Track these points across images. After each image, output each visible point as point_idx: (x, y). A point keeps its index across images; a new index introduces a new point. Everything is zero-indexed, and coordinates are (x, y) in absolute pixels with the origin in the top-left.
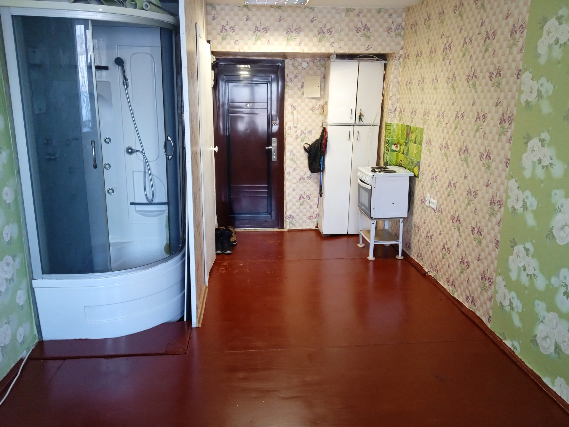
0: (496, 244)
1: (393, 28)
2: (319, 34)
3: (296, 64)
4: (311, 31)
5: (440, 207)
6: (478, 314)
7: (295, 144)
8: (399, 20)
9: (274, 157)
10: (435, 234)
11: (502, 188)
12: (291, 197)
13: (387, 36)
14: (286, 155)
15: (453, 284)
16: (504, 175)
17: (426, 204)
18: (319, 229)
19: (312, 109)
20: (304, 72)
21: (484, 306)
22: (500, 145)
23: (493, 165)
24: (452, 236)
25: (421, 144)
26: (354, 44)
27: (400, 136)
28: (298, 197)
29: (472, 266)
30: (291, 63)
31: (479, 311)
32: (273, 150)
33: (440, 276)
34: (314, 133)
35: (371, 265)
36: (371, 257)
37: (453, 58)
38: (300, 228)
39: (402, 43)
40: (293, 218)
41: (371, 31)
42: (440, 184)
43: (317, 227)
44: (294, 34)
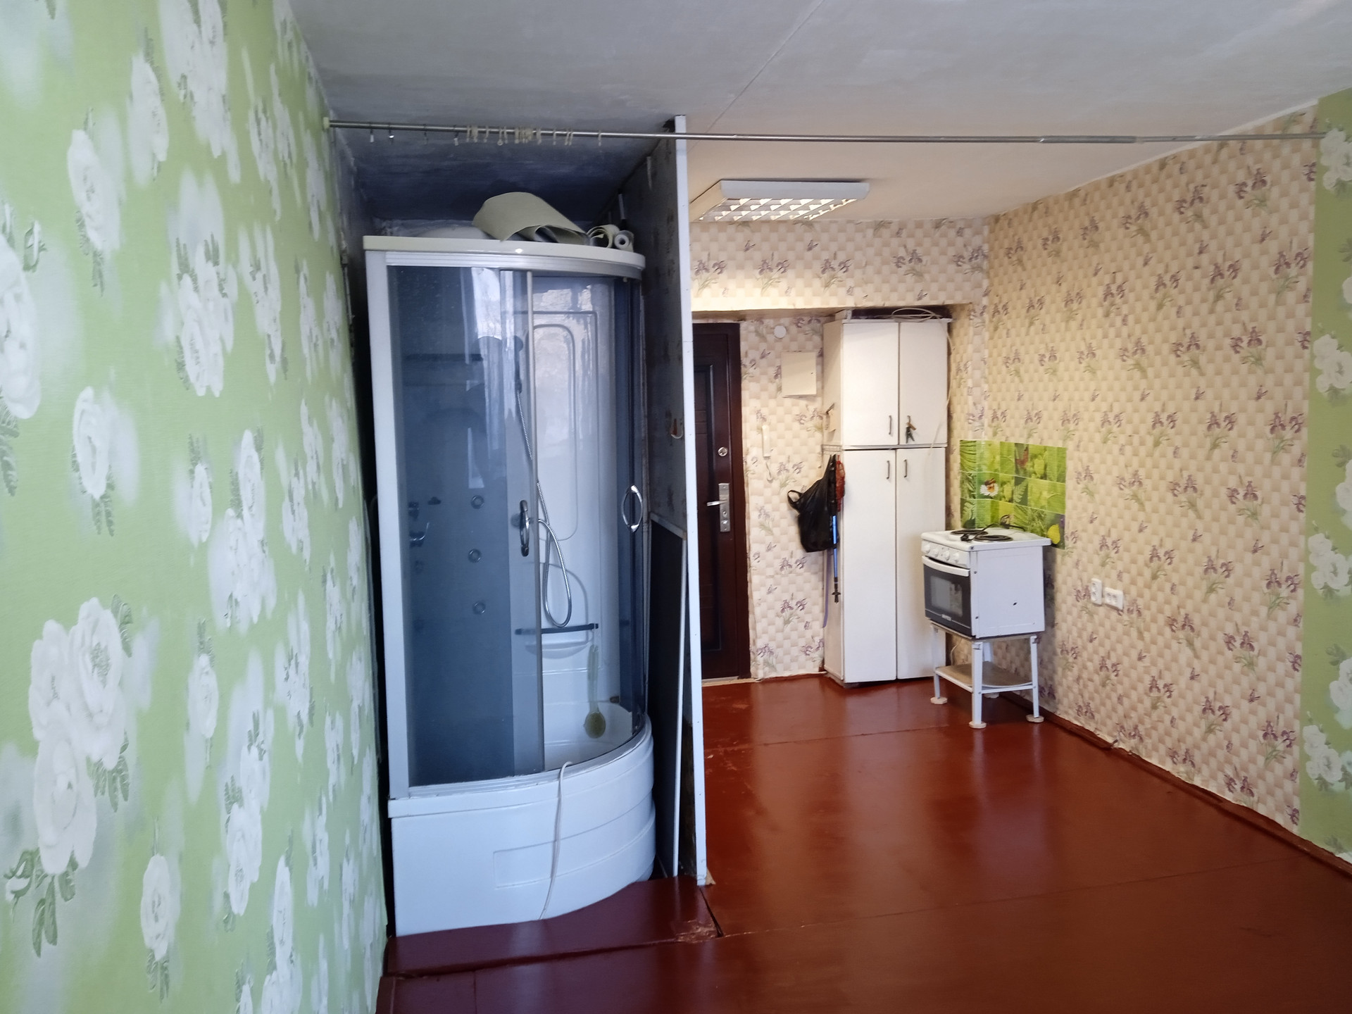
0: (1294, 663)
1: (967, 255)
2: (823, 272)
3: (763, 329)
4: (808, 266)
5: (1134, 602)
6: (1262, 810)
7: (768, 492)
8: (977, 241)
9: (725, 523)
10: (1126, 661)
11: (1294, 554)
12: (764, 606)
13: (957, 272)
14: (749, 518)
15: (1188, 758)
16: (1294, 527)
17: (1093, 599)
18: (828, 673)
19: (800, 419)
20: (779, 346)
21: (1279, 792)
22: (1277, 472)
23: (1266, 511)
24: (1175, 659)
25: (1062, 478)
26: (894, 290)
27: (997, 466)
28: (779, 606)
29: (1235, 715)
30: (752, 328)
31: (1265, 803)
32: (721, 508)
33: (1150, 747)
34: (805, 467)
35: (978, 741)
36: (977, 722)
37: (1132, 311)
38: (786, 674)
39: (985, 283)
40: (771, 653)
41: (924, 263)
42: (1126, 557)
43: (822, 669)
44: (775, 274)
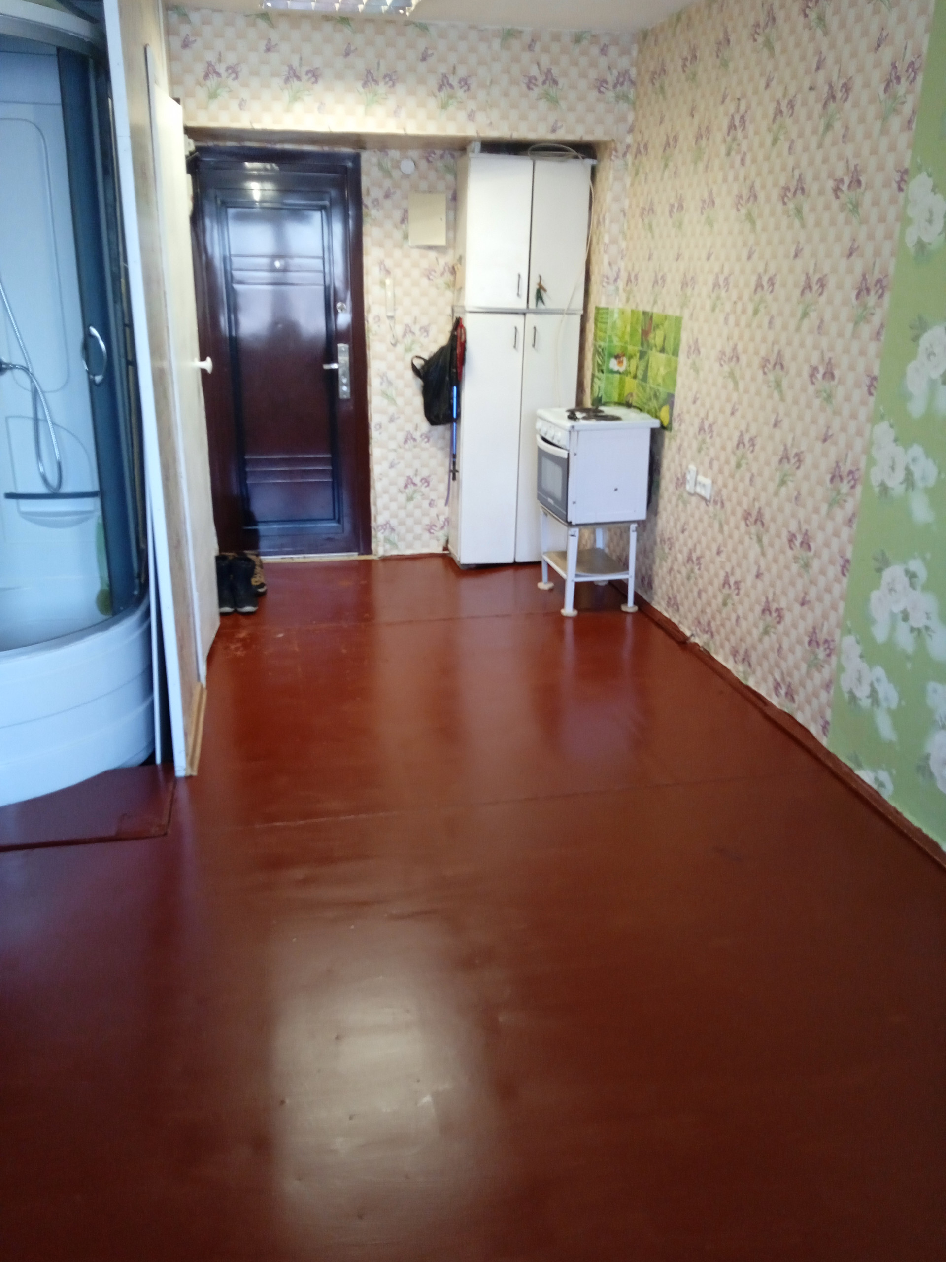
0: (844, 567)
1: (611, 79)
2: (440, 89)
3: (388, 164)
4: (422, 81)
5: (719, 492)
6: (800, 718)
7: (391, 357)
8: (624, 63)
9: (345, 390)
10: (708, 554)
11: (859, 444)
12: (385, 481)
13: (598, 100)
14: (370, 385)
15: (746, 659)
16: (863, 413)
17: (688, 487)
18: (450, 553)
19: (428, 274)
20: (406, 184)
21: (815, 702)
22: (855, 347)
23: (840, 393)
24: (745, 556)
25: (675, 353)
26: (523, 117)
27: (627, 338)
28: (401, 482)
29: (788, 618)
30: (374, 160)
31: (803, 712)
32: (340, 372)
33: (718, 643)
34: (433, 330)
35: (569, 627)
36: (569, 610)
37: (750, 149)
38: (409, 552)
39: (631, 117)
40: (393, 530)
41: (560, 86)
42: (718, 441)
43: (446, 548)
44: (382, 88)
